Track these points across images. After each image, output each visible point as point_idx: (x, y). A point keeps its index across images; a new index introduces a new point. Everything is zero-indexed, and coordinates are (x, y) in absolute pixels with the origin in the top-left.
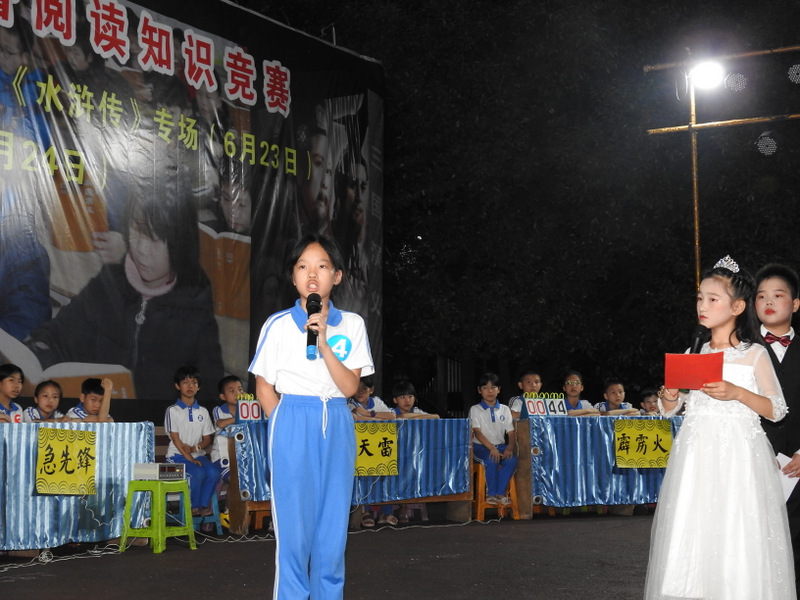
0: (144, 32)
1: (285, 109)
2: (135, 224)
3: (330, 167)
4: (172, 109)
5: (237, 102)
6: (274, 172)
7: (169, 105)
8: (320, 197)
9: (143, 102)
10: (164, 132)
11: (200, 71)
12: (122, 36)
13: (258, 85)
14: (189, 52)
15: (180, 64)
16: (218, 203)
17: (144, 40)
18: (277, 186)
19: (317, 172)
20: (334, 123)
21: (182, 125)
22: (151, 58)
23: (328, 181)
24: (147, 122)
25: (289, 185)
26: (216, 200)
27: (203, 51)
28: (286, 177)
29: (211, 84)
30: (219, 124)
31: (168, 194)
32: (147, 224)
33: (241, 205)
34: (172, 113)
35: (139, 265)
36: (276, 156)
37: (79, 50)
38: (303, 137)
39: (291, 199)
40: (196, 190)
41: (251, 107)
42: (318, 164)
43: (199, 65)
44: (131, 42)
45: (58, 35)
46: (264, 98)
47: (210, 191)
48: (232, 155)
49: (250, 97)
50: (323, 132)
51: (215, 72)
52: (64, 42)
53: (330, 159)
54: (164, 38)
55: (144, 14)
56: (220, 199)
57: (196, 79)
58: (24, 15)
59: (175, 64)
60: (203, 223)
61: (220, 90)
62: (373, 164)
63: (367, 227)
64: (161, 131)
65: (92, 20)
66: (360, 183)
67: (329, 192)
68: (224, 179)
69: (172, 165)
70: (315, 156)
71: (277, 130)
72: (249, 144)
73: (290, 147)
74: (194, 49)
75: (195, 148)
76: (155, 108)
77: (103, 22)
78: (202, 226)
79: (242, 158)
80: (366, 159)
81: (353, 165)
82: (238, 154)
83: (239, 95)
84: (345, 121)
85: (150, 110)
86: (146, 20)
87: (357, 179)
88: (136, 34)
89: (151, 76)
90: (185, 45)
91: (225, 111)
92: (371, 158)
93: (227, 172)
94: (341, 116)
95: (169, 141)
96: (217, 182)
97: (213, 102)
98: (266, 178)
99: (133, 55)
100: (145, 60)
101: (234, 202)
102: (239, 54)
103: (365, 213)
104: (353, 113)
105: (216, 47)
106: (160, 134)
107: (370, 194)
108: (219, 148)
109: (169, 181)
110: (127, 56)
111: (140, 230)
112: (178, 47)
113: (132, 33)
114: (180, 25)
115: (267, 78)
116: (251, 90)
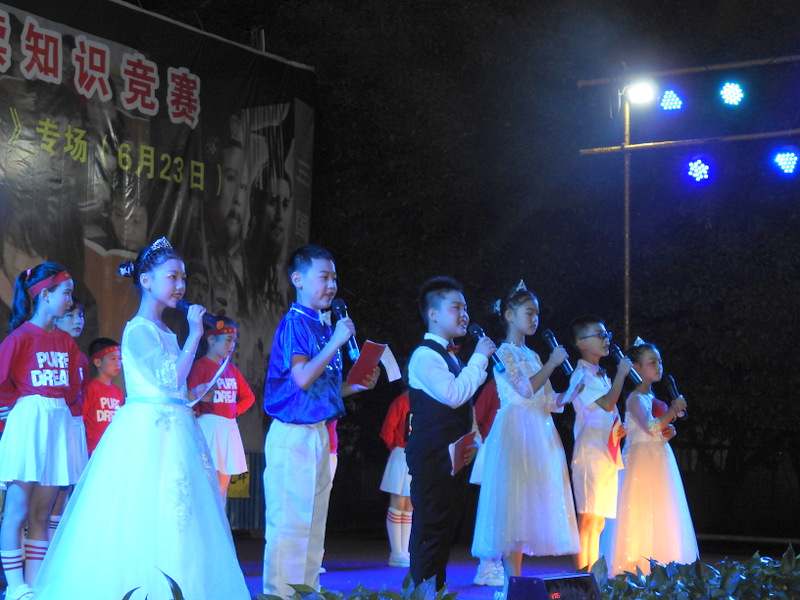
0: (28, 39)
1: (192, 119)
2: (10, 239)
3: (245, 181)
4: (58, 119)
5: (136, 112)
6: (176, 187)
7: (54, 114)
8: (232, 214)
9: (24, 112)
10: (47, 143)
11: (93, 79)
12: (3, 43)
13: (161, 94)
14: (80, 59)
15: (69, 72)
16: (108, 219)
17: (28, 47)
18: (180, 202)
19: (228, 189)
20: (252, 135)
21: (69, 136)
22: (36, 65)
23: (243, 197)
24: (27, 133)
25: (195, 201)
26: (105, 215)
27: (97, 59)
28: (190, 192)
29: (105, 92)
30: (113, 135)
31: (50, 208)
32: (24, 239)
33: (135, 221)
34: (58, 123)
36: (179, 170)
38: (213, 149)
39: (196, 215)
40: (84, 204)
41: (151, 117)
42: (231, 178)
43: (91, 72)
44: (13, 50)
46: (167, 107)
47: (99, 205)
48: (127, 168)
49: (151, 106)
50: (238, 144)
51: (110, 80)
53: (245, 173)
54: (51, 45)
55: (29, 20)
56: (110, 215)
57: (88, 88)
59: (64, 72)
60: (90, 239)
61: (115, 99)
62: (299, 179)
63: (289, 247)
64: (44, 142)
66: (282, 199)
67: (243, 208)
68: (116, 193)
69: (56, 177)
70: (226, 170)
71: (182, 142)
72: (147, 156)
73: (196, 159)
74: (86, 57)
75: (83, 160)
76: (39, 118)
78: (88, 243)
79: (139, 171)
80: (290, 173)
81: (274, 181)
82: (134, 167)
83: (137, 104)
84: (265, 132)
85: (32, 120)
86: (32, 26)
87: (278, 197)
88: (19, 41)
89: (34, 85)
90: (76, 51)
91: (121, 122)
92: (296, 173)
93: (121, 186)
94: (261, 127)
95: (53, 153)
96: (107, 196)
97: (106, 112)
98: (167, 193)
99: (15, 63)
100: (29, 68)
101: (127, 218)
102: (140, 61)
103: (286, 231)
104: (275, 123)
105: (111, 54)
106: (43, 145)
107: (294, 211)
108: (112, 160)
109: (51, 195)
110: (8, 65)
111: (15, 244)
112: (67, 55)
113: (15, 40)
114: (70, 30)
115: (172, 86)
116: (152, 99)
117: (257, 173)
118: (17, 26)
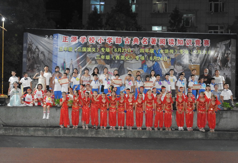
0: (178, 41)
1: (208, 45)
8: (217, 57)
9: (177, 50)
11: (189, 44)
12: (174, 42)
13: (202, 43)
14: (187, 42)
15: (185, 44)
20: (222, 45)
21: (185, 51)
23: (220, 54)
24: (178, 52)
27: (190, 41)
29: (191, 45)
34: (183, 50)
35: (177, 69)
36: (206, 52)
37: (166, 45)
45: (163, 44)
46: (203, 45)
49: (200, 45)
51: (192, 43)
52: (164, 45)
54: (182, 41)
55: (178, 39)
57: (188, 45)
58: (158, 43)
61: (193, 45)
62: (233, 50)
63: (231, 60)
64: (181, 53)
65: (169, 42)
67: (220, 56)
70: (216, 51)
72: (199, 52)
73: (209, 51)
74: (188, 41)
76: (180, 50)
77: (170, 41)
80: (231, 50)
81: (227, 51)
83: (198, 45)
84: (225, 45)
87: (228, 53)
88: (176, 42)
89: (178, 46)
90: (186, 41)
100: (178, 44)
102: (198, 40)
103: (230, 58)
104: (227, 43)
105: (193, 40)
107: (232, 55)
110: (175, 45)
112: (184, 42)
114: (184, 39)
115: (204, 42)
116: (200, 44)
117: (223, 50)
118: (176, 40)
